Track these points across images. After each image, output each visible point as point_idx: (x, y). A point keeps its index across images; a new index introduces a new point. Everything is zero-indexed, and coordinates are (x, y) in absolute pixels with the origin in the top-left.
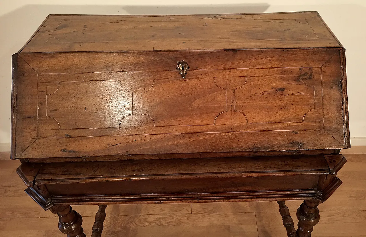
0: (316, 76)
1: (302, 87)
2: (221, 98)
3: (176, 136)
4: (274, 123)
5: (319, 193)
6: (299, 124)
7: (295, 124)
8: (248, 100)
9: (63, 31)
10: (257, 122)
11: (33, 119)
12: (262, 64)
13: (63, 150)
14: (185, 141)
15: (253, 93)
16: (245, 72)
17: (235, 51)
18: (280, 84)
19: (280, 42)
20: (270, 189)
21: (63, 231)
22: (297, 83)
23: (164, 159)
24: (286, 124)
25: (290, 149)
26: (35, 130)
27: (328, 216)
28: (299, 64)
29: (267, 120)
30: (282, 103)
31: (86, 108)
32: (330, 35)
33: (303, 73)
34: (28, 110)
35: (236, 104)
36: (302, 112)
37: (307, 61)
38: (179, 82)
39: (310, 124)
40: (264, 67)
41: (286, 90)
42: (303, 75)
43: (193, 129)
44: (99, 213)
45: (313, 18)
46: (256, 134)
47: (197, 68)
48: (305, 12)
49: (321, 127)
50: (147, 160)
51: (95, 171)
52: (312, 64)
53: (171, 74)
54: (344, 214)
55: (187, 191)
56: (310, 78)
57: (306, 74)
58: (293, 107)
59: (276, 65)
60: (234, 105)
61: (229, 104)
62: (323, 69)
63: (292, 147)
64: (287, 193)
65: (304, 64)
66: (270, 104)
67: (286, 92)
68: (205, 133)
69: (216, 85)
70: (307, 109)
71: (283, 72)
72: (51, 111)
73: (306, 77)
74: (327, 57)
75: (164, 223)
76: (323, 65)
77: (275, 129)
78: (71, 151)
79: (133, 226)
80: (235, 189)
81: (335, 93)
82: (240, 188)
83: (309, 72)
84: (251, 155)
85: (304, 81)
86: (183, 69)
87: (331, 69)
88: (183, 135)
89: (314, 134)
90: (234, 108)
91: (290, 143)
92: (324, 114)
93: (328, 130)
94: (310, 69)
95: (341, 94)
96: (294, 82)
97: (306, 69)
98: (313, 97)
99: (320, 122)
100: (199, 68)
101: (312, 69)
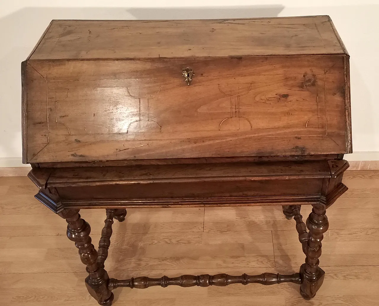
0: (320, 83)
1: (305, 94)
2: (226, 105)
3: (183, 142)
4: (278, 128)
5: (324, 198)
6: (302, 129)
7: (298, 130)
8: (252, 106)
9: (68, 38)
10: (261, 128)
11: (43, 124)
12: (266, 71)
13: (73, 155)
14: (190, 146)
15: (257, 99)
16: (249, 79)
17: (240, 59)
18: (284, 91)
19: (286, 48)
20: (275, 194)
21: (71, 239)
22: (301, 89)
23: (171, 164)
24: (289, 130)
25: (293, 153)
26: (45, 136)
27: (349, 234)
28: (303, 71)
29: (271, 126)
30: (286, 109)
31: (94, 114)
32: (336, 41)
33: (307, 79)
34: (39, 116)
35: (241, 110)
36: (306, 118)
37: (310, 68)
38: (184, 89)
39: (313, 129)
40: (268, 73)
41: (289, 97)
42: (307, 81)
43: (198, 135)
44: (105, 229)
45: (323, 23)
46: (259, 139)
47: (202, 75)
48: (316, 17)
49: (324, 133)
50: (154, 165)
51: (104, 175)
52: (316, 71)
53: (177, 81)
54: (367, 232)
55: (193, 196)
56: (313, 84)
57: (309, 80)
58: (297, 113)
59: (281, 71)
60: (239, 112)
61: (234, 110)
62: (327, 75)
63: (295, 152)
64: (291, 198)
65: (308, 70)
66: (274, 110)
67: (289, 98)
68: (210, 138)
69: (222, 92)
70: (310, 115)
71: (287, 79)
72: (61, 117)
73: (310, 83)
74: (331, 64)
75: (174, 241)
76: (327, 71)
77: (278, 134)
78: (81, 156)
79: (141, 244)
80: (241, 193)
81: (338, 99)
82: (245, 193)
83: (313, 79)
84: (256, 161)
85: (308, 87)
86: (188, 76)
87: (334, 76)
88: (189, 141)
89: (317, 139)
90: (238, 114)
91: (293, 149)
92: (327, 120)
93: (330, 136)
94: (314, 76)
95: (344, 100)
96: (298, 89)
97: (309, 76)
98: (316, 103)
99: (323, 127)
100: (204, 75)
101: (315, 76)
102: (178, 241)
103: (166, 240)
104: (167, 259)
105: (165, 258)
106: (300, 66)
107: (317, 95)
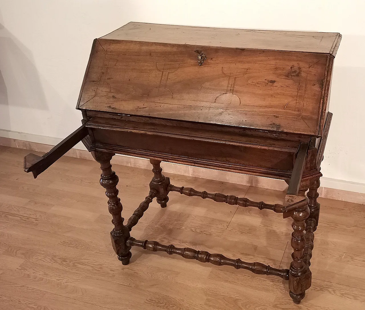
0: (303, 74)
1: (289, 82)
2: (224, 83)
3: (186, 107)
4: (261, 107)
6: (281, 110)
7: (278, 110)
8: (245, 87)
11: (95, 83)
12: (261, 61)
13: (108, 107)
14: (191, 112)
15: (249, 82)
16: (246, 66)
17: (243, 50)
18: (272, 78)
22: (286, 78)
24: (270, 109)
26: (95, 90)
28: (291, 64)
29: (256, 104)
30: (271, 92)
31: (130, 80)
33: (293, 70)
34: (94, 76)
36: (286, 101)
37: (298, 62)
38: (196, 68)
39: (290, 111)
40: (262, 63)
41: (276, 83)
42: (292, 72)
43: (198, 104)
45: (330, 36)
47: (212, 59)
48: (328, 33)
49: (299, 115)
52: (302, 64)
53: (193, 62)
56: (298, 75)
57: (295, 72)
58: (279, 96)
59: (273, 62)
60: (233, 90)
61: (230, 88)
62: (310, 69)
63: (272, 128)
65: (295, 64)
66: (261, 92)
67: (275, 84)
69: (223, 73)
70: (290, 99)
71: (276, 69)
72: (108, 79)
73: (295, 74)
74: (315, 60)
75: (198, 231)
76: (311, 66)
77: (261, 112)
78: (113, 108)
81: (317, 88)
83: (298, 70)
85: (293, 77)
86: (201, 59)
87: (316, 70)
89: (291, 120)
90: (232, 92)
91: (270, 125)
92: (303, 105)
93: (304, 118)
94: (299, 68)
95: (321, 91)
96: (284, 77)
97: (296, 68)
98: (297, 91)
99: (299, 111)
100: (213, 59)
101: (301, 68)
102: (201, 231)
103: (193, 228)
104: (187, 242)
105: (185, 242)
106: (289, 60)
107: (299, 84)
